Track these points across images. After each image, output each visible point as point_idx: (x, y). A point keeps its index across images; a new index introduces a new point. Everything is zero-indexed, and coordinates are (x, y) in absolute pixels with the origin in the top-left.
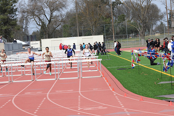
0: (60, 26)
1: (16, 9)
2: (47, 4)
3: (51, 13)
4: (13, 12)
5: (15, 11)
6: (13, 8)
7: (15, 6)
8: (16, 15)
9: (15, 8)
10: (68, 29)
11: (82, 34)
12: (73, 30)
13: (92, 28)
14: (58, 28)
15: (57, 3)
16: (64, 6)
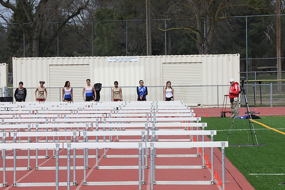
0: (85, 14)
10: (113, 28)
11: (163, 45)
12: (130, 30)
13: (198, 27)
14: (78, 20)
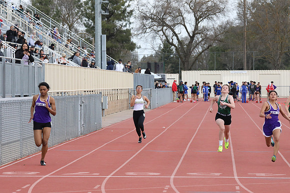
1: (132, 11)
2: (190, 5)
3: (196, 23)
4: (125, 17)
5: (128, 16)
6: (125, 9)
7: (129, 6)
8: (130, 23)
9: (128, 10)
15: (210, 4)
16: (221, 11)
